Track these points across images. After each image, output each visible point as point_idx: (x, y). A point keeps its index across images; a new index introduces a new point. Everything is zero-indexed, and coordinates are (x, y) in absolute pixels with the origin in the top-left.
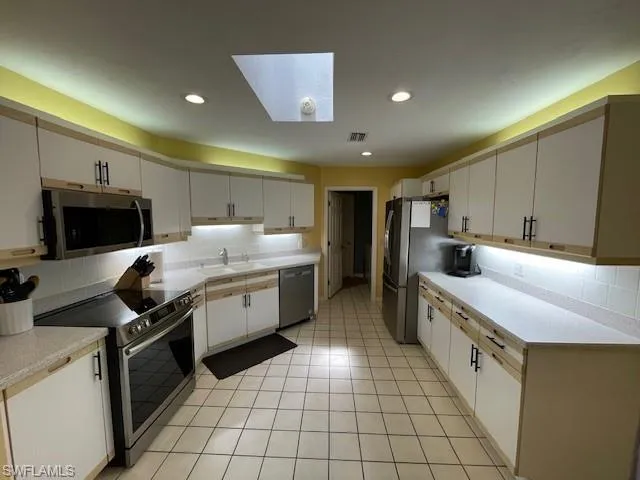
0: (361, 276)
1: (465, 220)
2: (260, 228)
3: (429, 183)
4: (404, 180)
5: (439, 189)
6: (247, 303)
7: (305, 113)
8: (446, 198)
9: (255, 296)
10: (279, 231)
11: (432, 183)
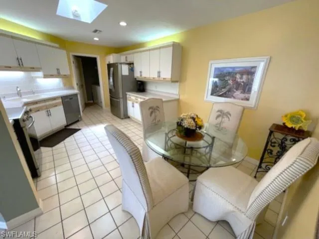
0: (92, 102)
1: (141, 72)
2: (40, 74)
3: (125, 57)
4: (114, 54)
5: (129, 60)
6: (49, 115)
7: (74, 15)
8: (133, 64)
9: (52, 110)
10: (52, 76)
11: (126, 57)
